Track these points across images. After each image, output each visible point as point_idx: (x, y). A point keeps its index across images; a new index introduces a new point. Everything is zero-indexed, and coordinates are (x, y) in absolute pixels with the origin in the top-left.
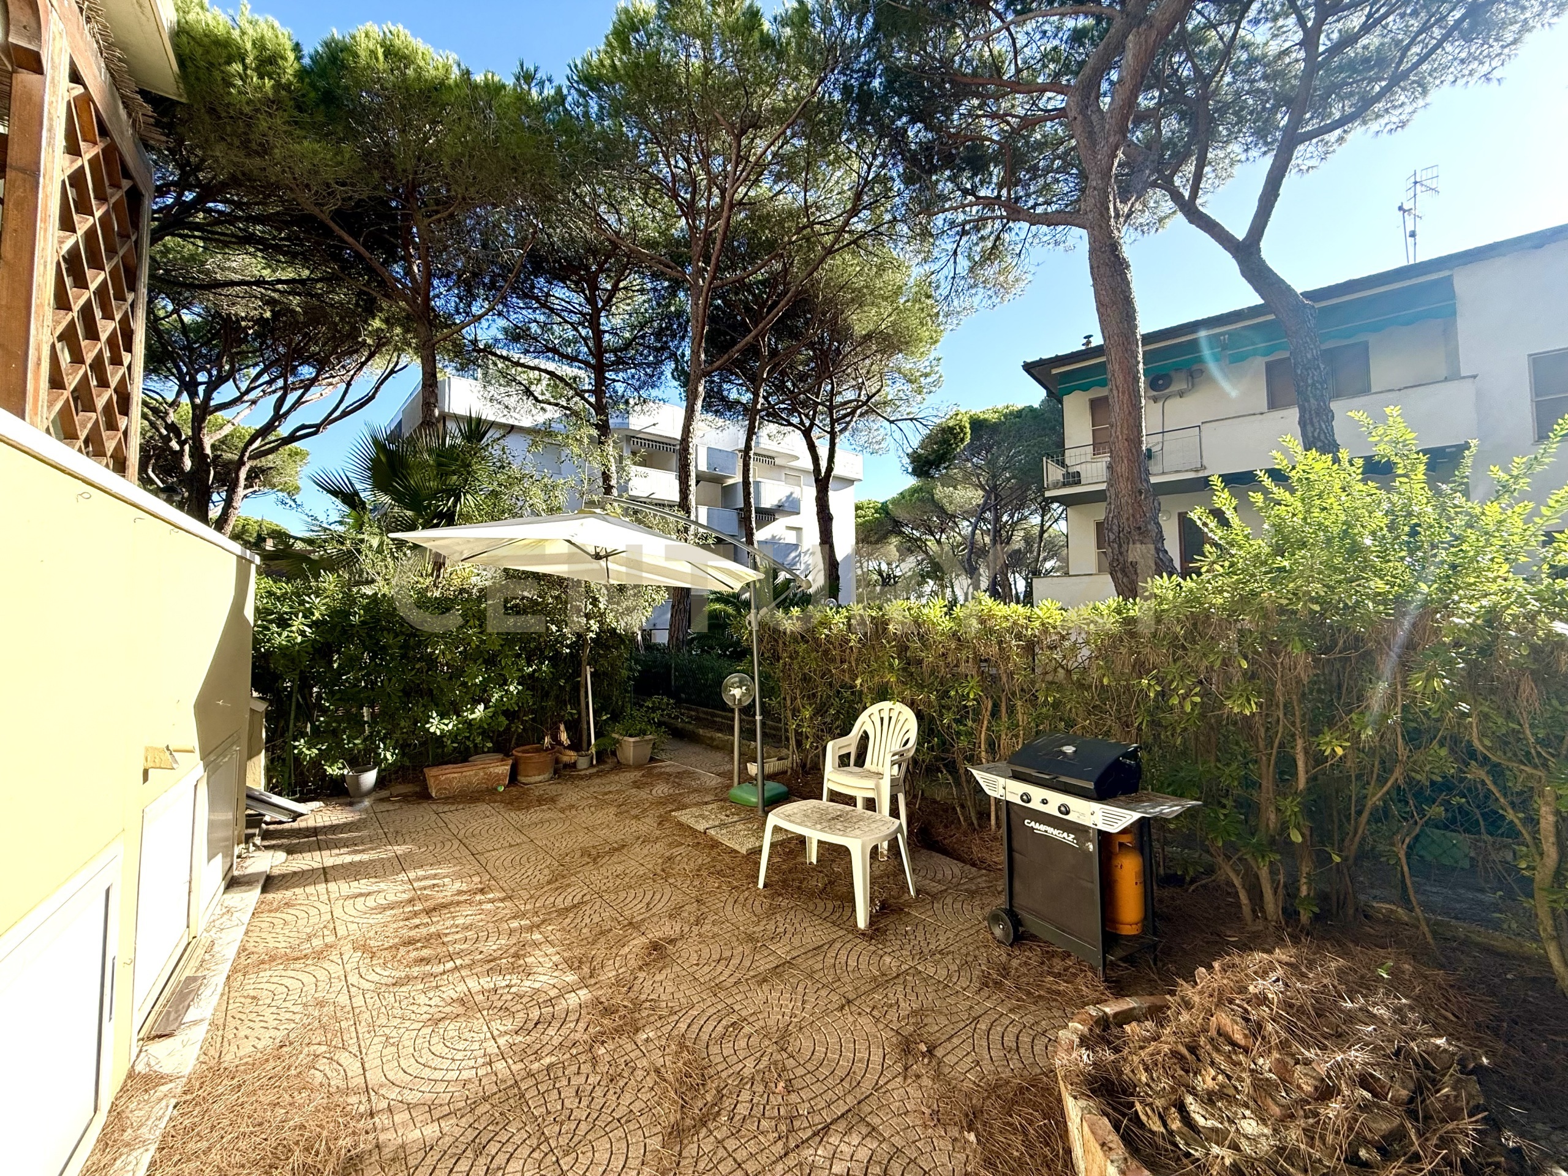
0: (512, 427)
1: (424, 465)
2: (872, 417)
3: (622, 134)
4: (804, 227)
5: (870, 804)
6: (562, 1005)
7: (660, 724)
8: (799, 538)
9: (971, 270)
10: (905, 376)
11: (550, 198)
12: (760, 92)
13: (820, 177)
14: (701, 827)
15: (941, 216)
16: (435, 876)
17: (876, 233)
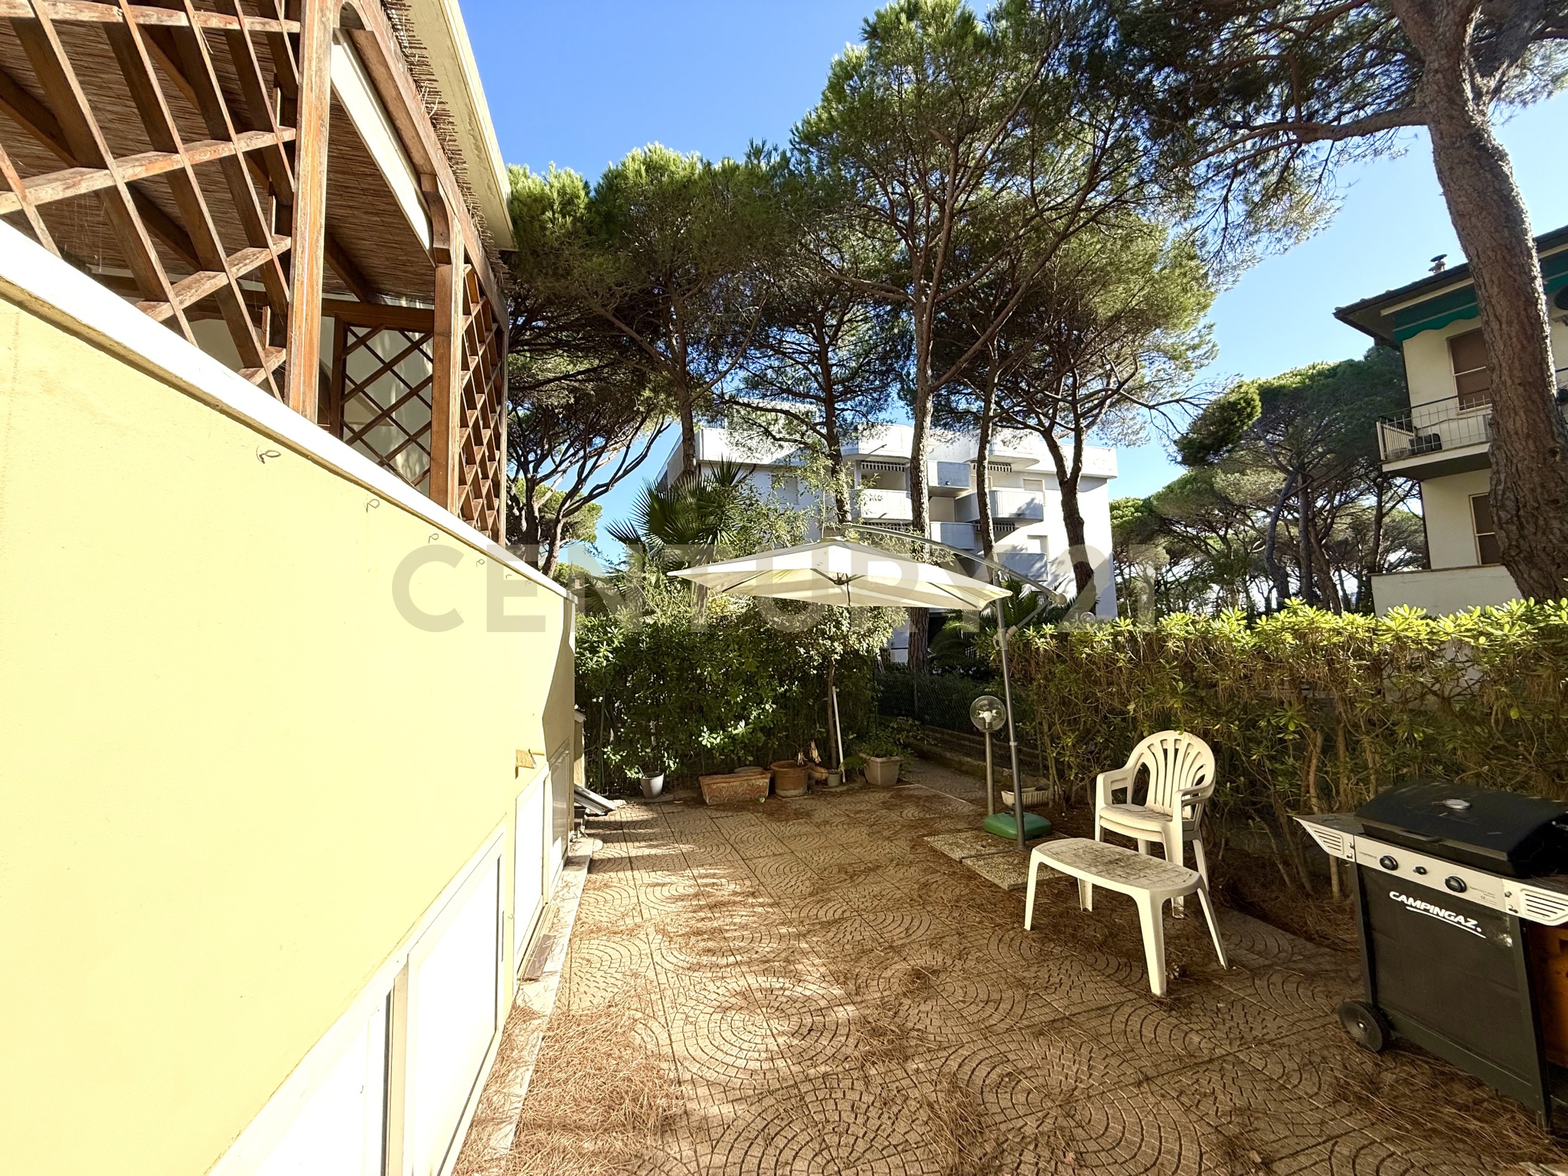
0: (755, 465)
1: (687, 509)
2: (1126, 405)
3: (841, 177)
4: (1033, 218)
5: (1157, 849)
6: (831, 1018)
7: (906, 746)
8: (1044, 546)
9: (1249, 214)
10: (1166, 353)
11: (780, 253)
12: (976, 95)
13: (1047, 161)
14: (957, 855)
15: (1204, 163)
16: (714, 876)
17: (1120, 202)
